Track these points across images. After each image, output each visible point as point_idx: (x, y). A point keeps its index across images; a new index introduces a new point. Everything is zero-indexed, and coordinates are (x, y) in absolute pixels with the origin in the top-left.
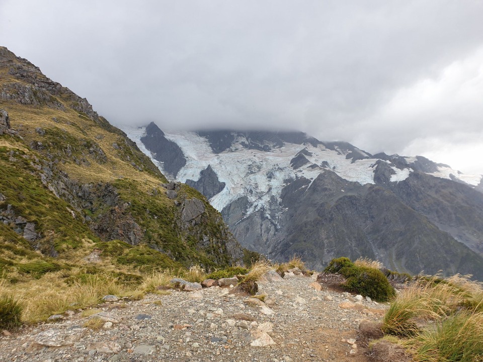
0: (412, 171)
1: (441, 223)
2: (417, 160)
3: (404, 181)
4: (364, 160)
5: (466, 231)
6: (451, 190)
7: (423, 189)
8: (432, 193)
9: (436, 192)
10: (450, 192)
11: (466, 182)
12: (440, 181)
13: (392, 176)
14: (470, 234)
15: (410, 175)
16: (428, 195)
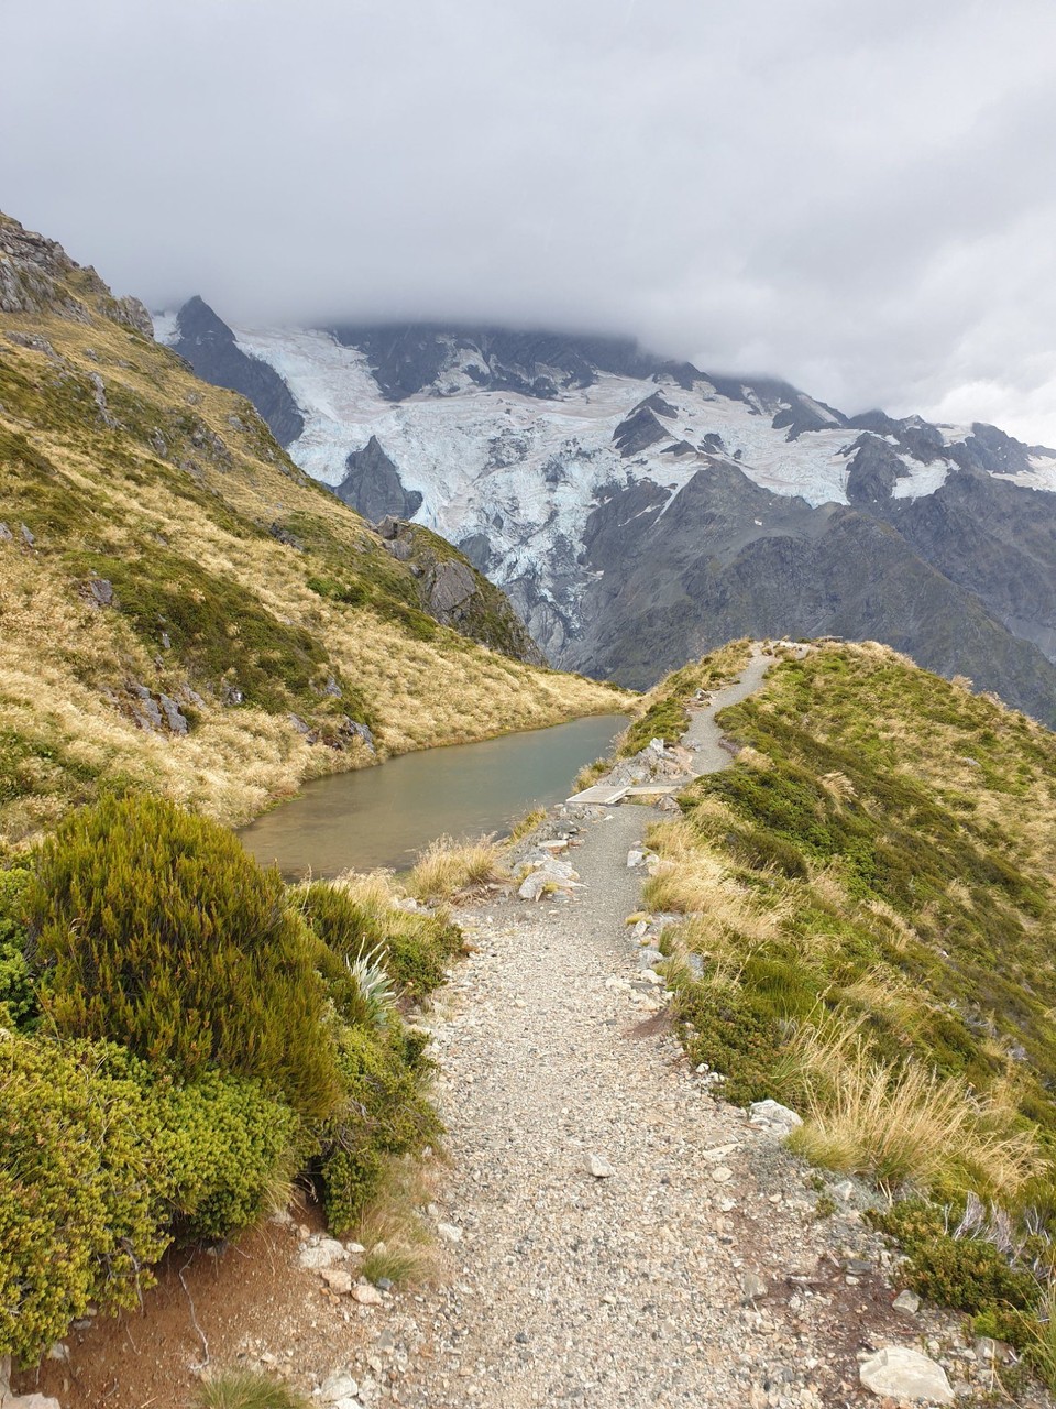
0: (956, 467)
1: (1020, 617)
2: (973, 435)
3: (930, 497)
4: (823, 432)
8: (1005, 533)
9: (1017, 531)
12: (1028, 498)
13: (899, 481)
15: (951, 478)
16: (992, 538)
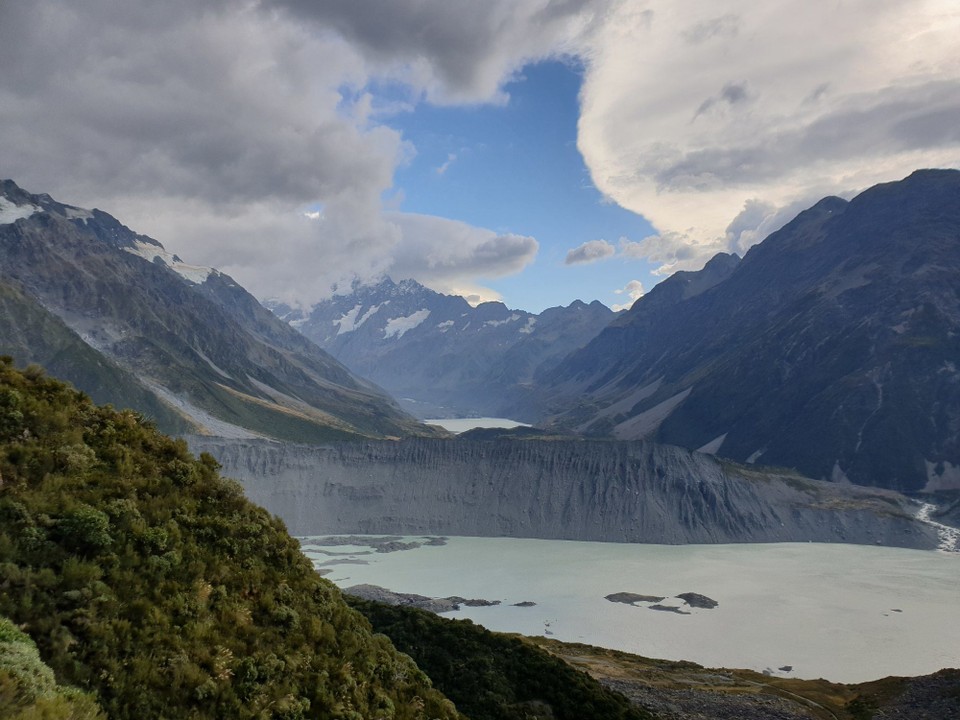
5: (110, 325)
6: (109, 257)
7: (49, 245)
10: (105, 260)
11: (183, 276)
14: (115, 330)
